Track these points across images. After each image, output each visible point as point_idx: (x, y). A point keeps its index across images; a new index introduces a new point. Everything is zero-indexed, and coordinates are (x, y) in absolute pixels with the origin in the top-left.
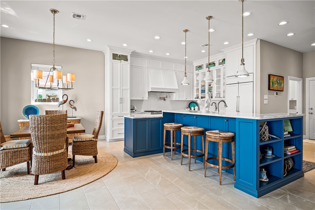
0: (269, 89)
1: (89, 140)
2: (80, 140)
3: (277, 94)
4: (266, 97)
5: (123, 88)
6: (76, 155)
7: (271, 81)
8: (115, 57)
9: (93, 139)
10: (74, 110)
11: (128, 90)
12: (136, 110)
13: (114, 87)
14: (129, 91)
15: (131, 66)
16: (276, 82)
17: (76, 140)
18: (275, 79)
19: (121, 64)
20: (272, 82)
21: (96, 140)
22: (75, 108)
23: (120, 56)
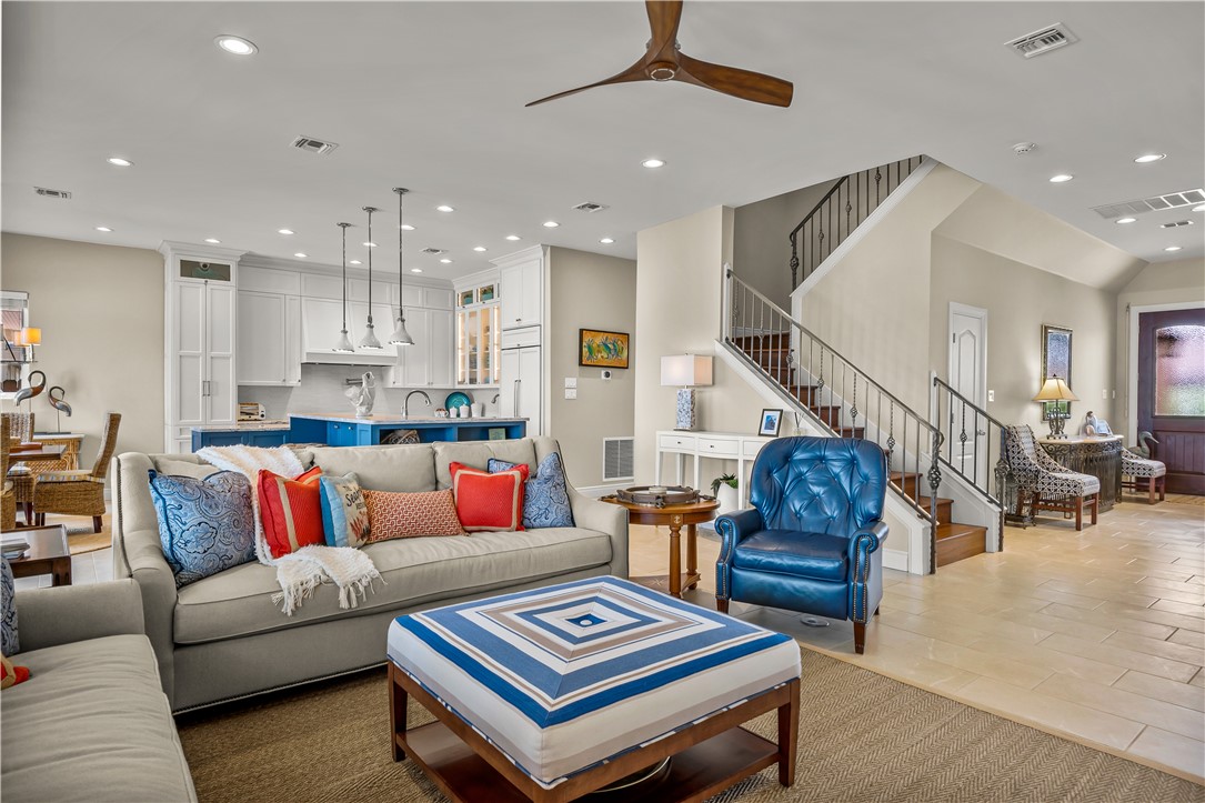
0: (581, 364)
1: (77, 479)
2: (55, 480)
3: (607, 375)
4: (571, 382)
5: (214, 353)
6: (47, 511)
7: (584, 344)
8: (190, 269)
9: (88, 478)
10: (63, 414)
11: (228, 358)
12: (262, 416)
13: (183, 352)
14: (231, 362)
15: (240, 291)
16: (602, 347)
17: (43, 479)
18: (599, 339)
19: (209, 290)
20: (589, 347)
21: (99, 480)
22: (67, 409)
23: (205, 266)
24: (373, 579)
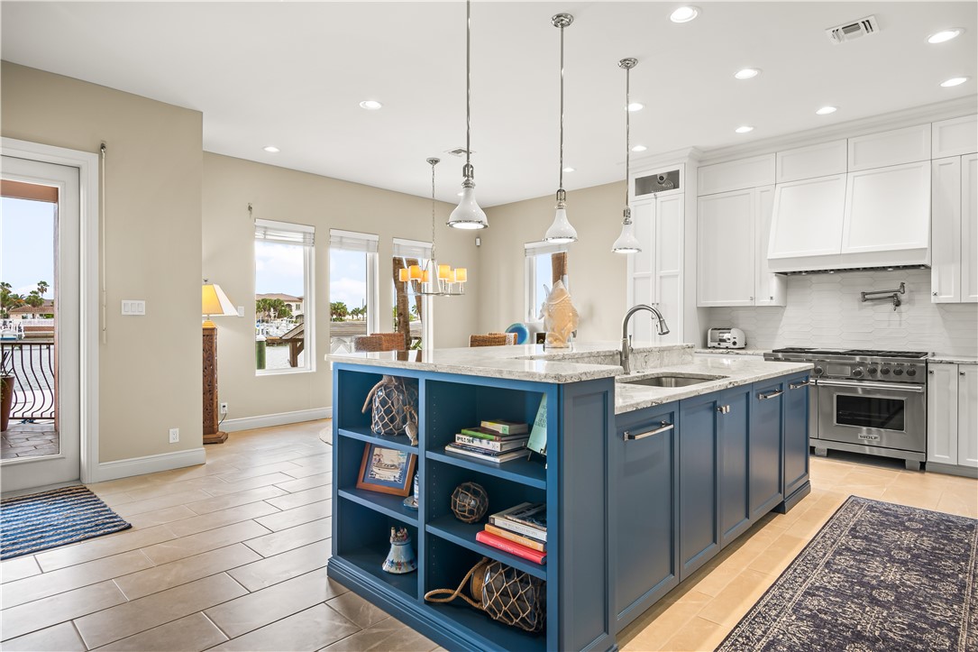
5: (663, 272)
11: (677, 277)
14: (680, 280)
23: (661, 178)
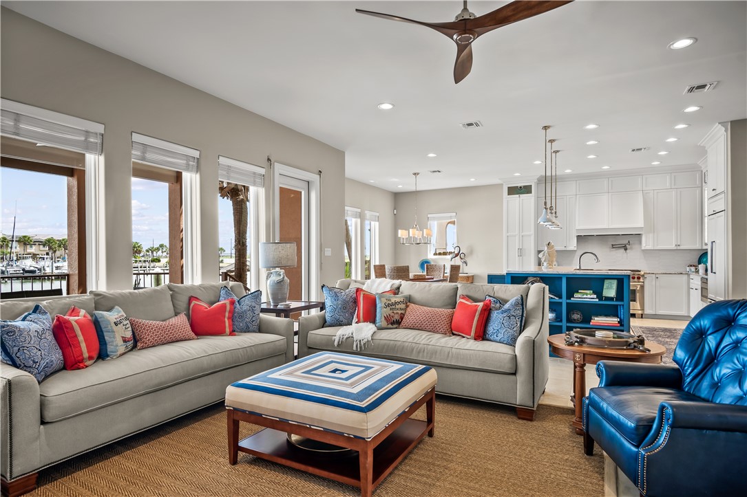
5: (524, 234)
8: (513, 191)
11: (531, 236)
15: (536, 197)
19: (521, 200)
22: (465, 263)
24: (368, 341)
